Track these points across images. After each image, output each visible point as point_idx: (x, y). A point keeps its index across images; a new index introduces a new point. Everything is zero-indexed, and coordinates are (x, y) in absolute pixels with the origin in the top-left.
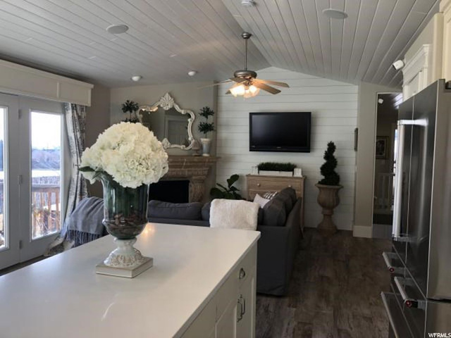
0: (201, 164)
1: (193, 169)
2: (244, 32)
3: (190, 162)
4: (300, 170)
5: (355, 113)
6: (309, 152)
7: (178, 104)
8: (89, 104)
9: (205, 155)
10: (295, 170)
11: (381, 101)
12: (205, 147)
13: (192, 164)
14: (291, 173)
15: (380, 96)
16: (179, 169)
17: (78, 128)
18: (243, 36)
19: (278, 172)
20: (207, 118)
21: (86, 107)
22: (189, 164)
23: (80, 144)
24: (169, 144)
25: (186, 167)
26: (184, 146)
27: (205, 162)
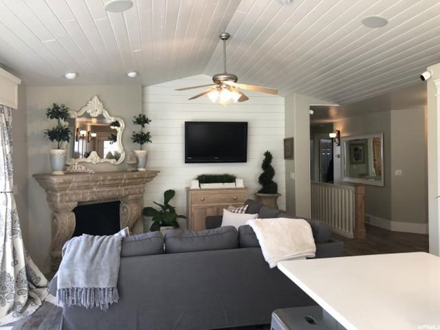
0: (139, 180)
1: (130, 187)
2: (224, 32)
3: (129, 179)
4: (242, 181)
5: (283, 124)
6: (246, 161)
7: (106, 110)
8: (15, 106)
9: (141, 169)
10: (236, 180)
11: (312, 112)
12: (141, 160)
13: (130, 181)
14: (234, 184)
15: (311, 108)
16: (115, 189)
17: (7, 139)
18: (220, 37)
19: (221, 184)
20: (143, 126)
21: (12, 109)
22: (127, 181)
23: (10, 161)
24: (98, 158)
25: (125, 185)
26: (115, 160)
27: (143, 178)
